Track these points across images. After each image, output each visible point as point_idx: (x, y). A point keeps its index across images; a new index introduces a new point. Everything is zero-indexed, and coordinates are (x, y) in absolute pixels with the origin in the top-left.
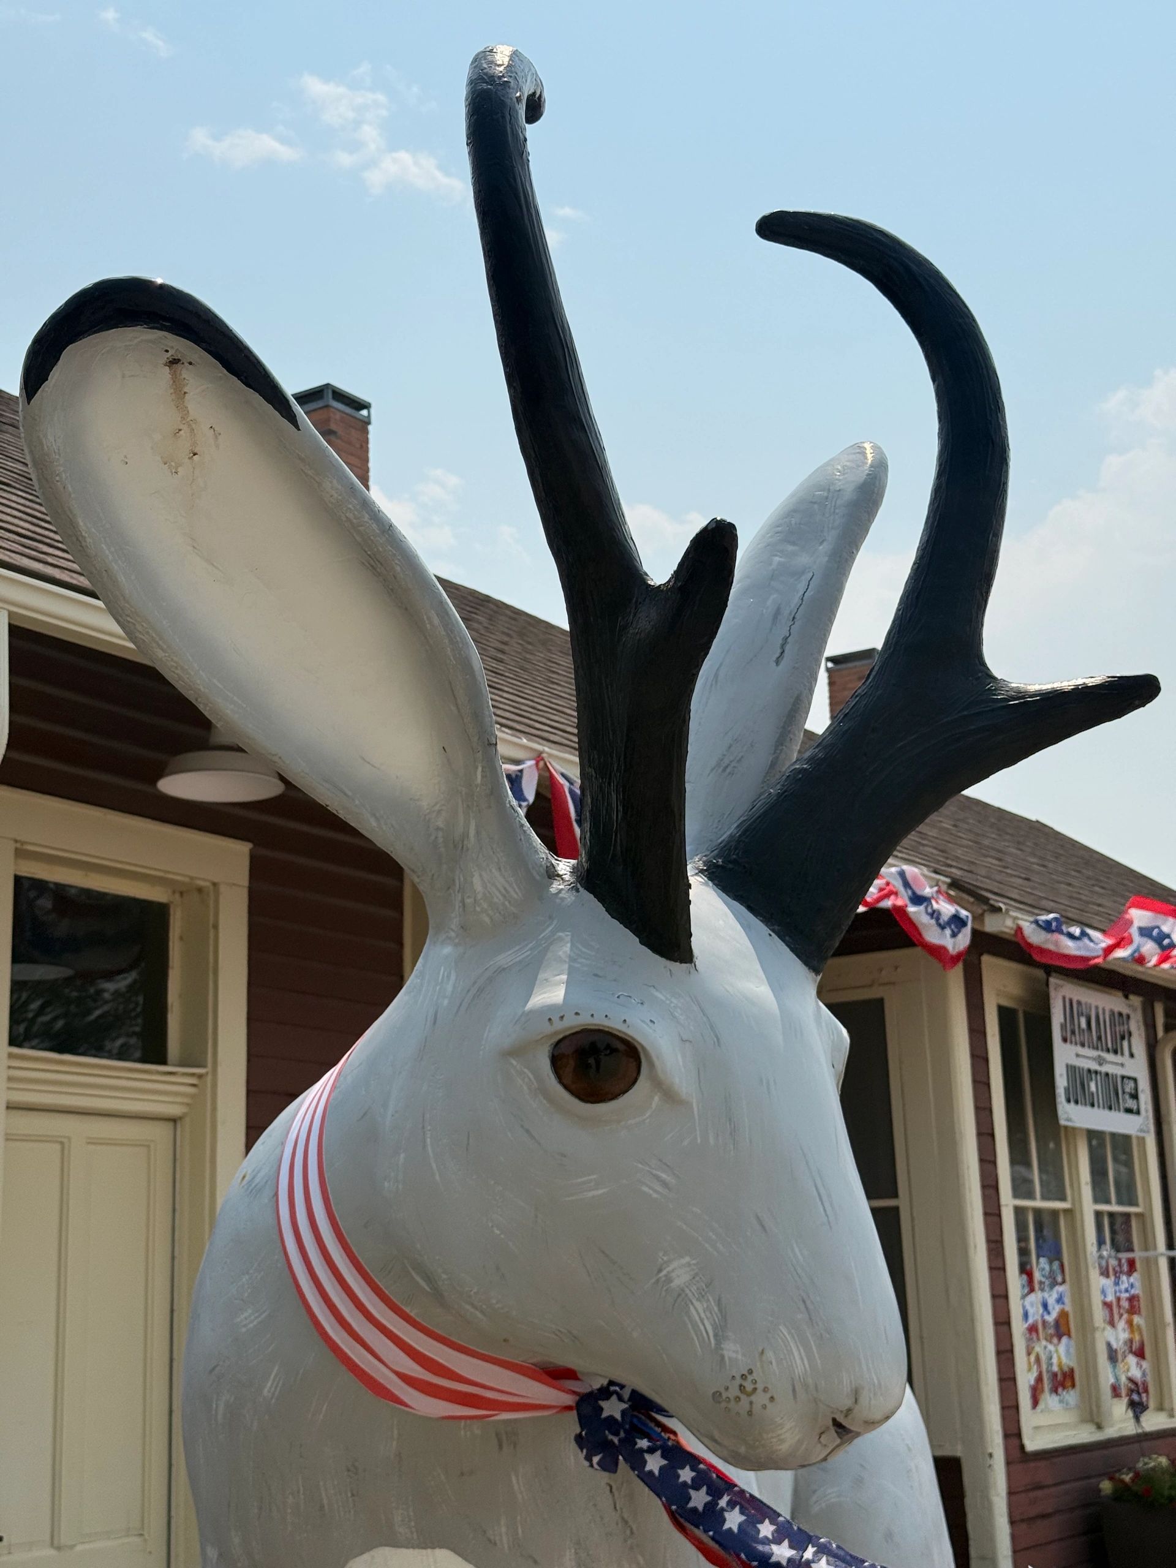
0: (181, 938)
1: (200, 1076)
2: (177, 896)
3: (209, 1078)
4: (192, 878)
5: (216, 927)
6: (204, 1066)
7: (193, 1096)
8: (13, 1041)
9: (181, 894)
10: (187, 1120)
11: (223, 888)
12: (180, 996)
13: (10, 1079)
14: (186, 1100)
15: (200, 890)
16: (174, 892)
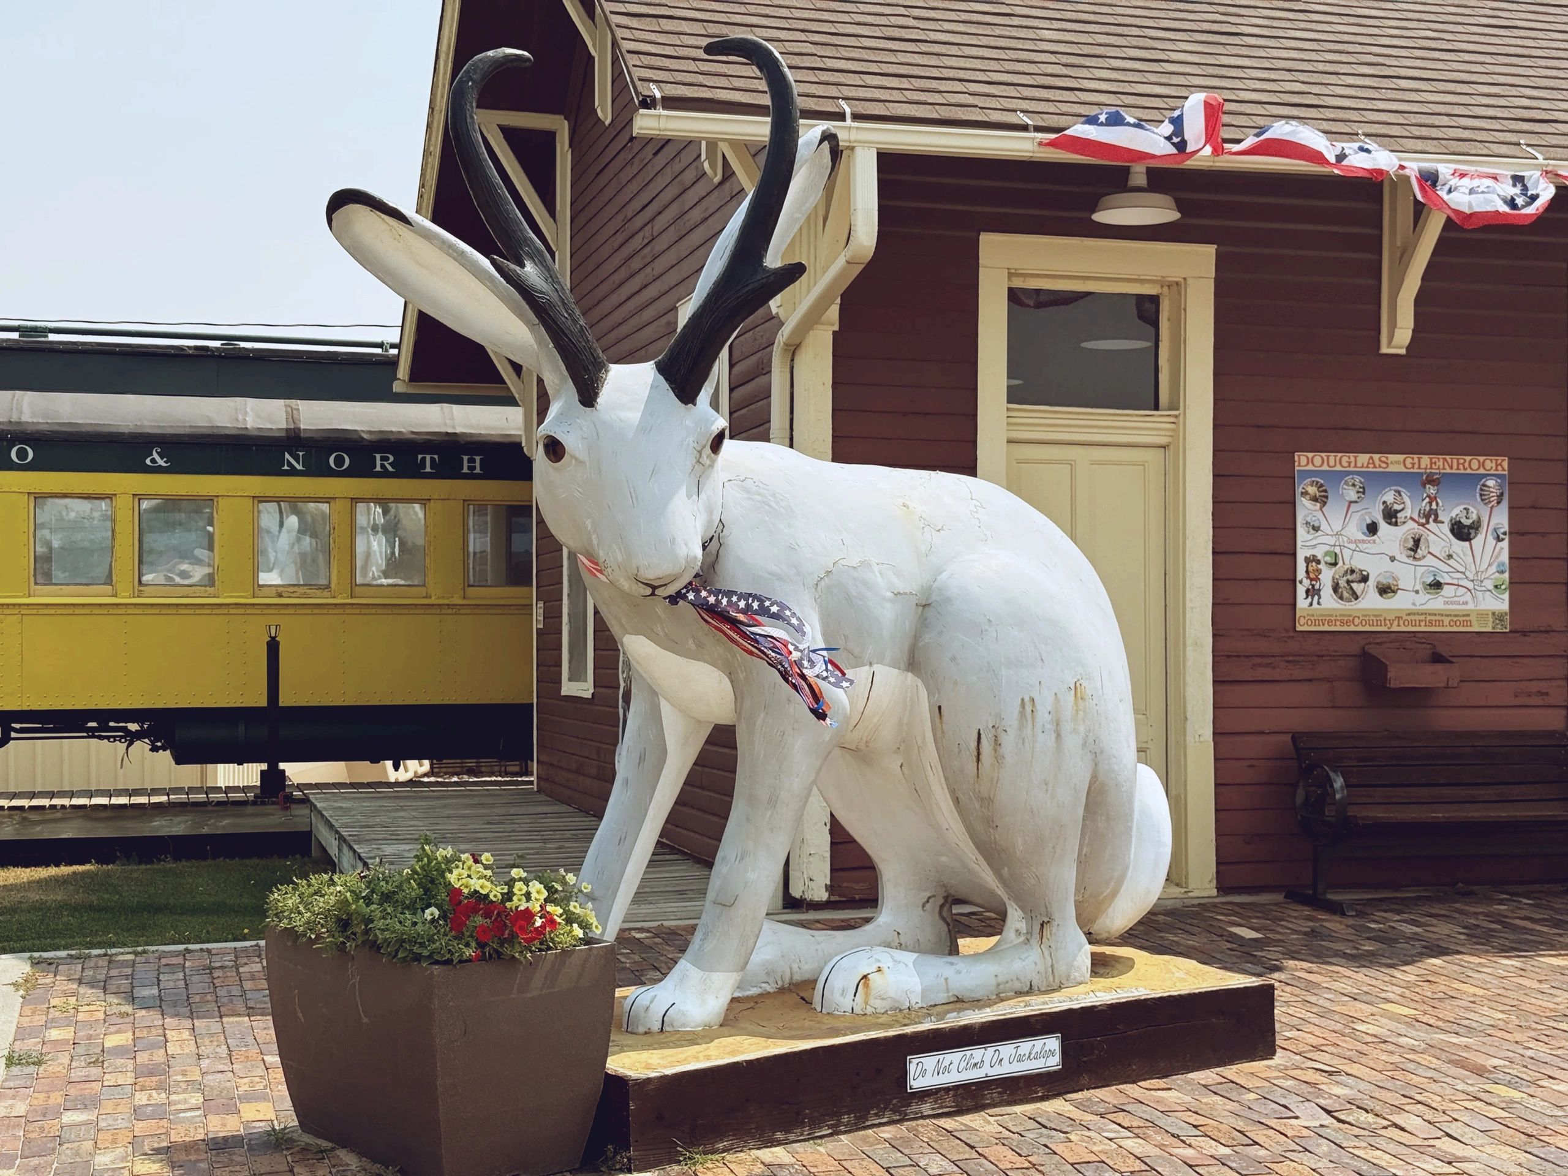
0: (1169, 320)
1: (1176, 416)
2: (1166, 289)
3: (1181, 418)
4: (1163, 277)
5: (1185, 310)
6: (1177, 409)
7: (1173, 430)
8: (1010, 401)
9: (1169, 286)
10: (1172, 447)
11: (1189, 281)
12: (1168, 360)
13: (1008, 424)
14: (1168, 433)
15: (1177, 283)
16: (1162, 287)
